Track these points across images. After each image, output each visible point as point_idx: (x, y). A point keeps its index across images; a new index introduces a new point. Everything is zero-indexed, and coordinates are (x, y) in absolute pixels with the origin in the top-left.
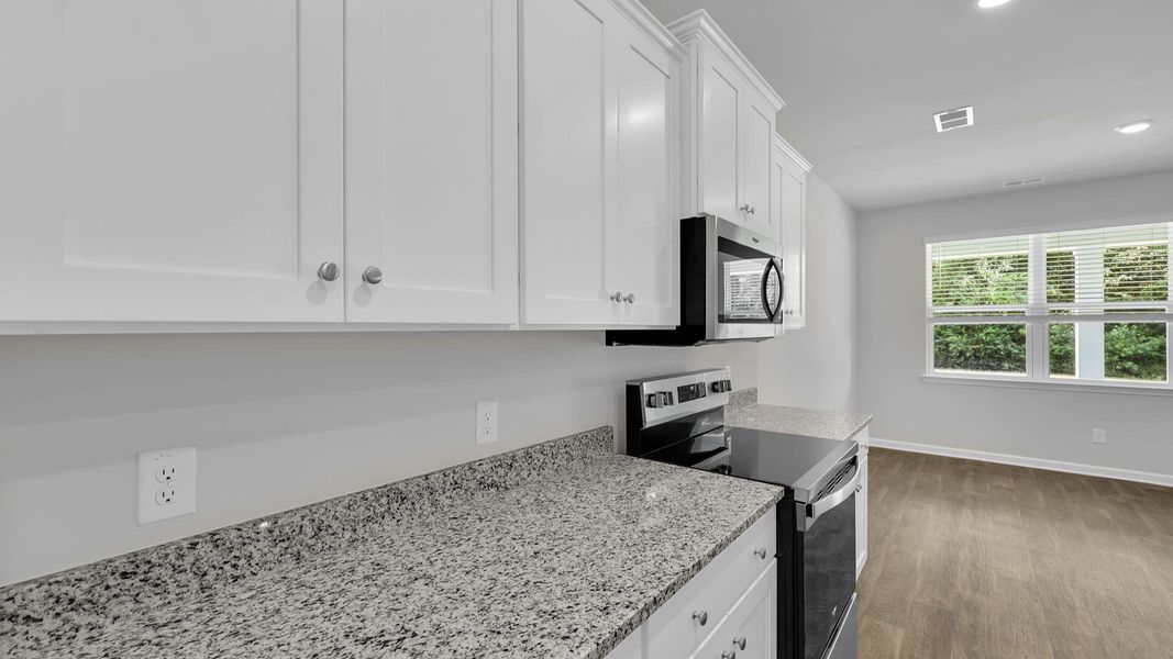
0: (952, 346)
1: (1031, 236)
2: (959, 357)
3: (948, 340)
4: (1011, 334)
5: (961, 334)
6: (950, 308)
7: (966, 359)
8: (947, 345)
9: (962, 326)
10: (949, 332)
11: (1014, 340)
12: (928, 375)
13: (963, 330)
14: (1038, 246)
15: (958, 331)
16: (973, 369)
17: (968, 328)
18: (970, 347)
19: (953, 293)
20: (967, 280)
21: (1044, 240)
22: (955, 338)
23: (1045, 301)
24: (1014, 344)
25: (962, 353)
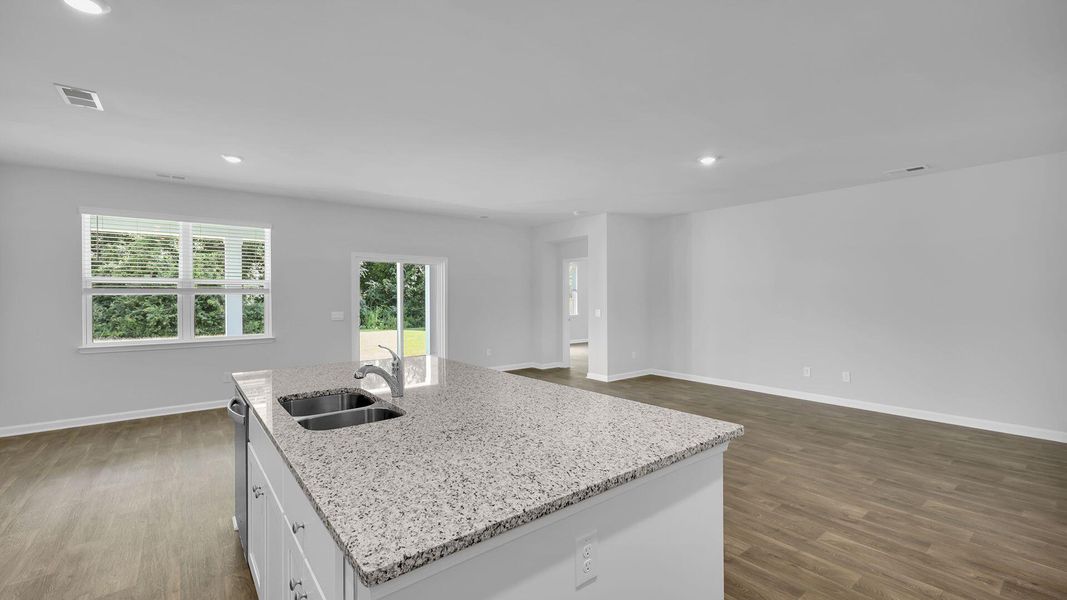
0: (149, 316)
1: (181, 223)
2: (156, 326)
3: (145, 310)
4: (201, 304)
5: (158, 304)
6: (147, 280)
7: (163, 328)
8: (145, 315)
9: (159, 297)
10: (147, 303)
11: (203, 309)
12: (84, 347)
13: (160, 301)
14: (186, 232)
15: (155, 302)
16: (169, 336)
17: (165, 299)
18: (167, 317)
19: (150, 265)
20: (163, 255)
21: (191, 228)
22: (152, 308)
23: (192, 277)
24: (203, 312)
25: (159, 322)
